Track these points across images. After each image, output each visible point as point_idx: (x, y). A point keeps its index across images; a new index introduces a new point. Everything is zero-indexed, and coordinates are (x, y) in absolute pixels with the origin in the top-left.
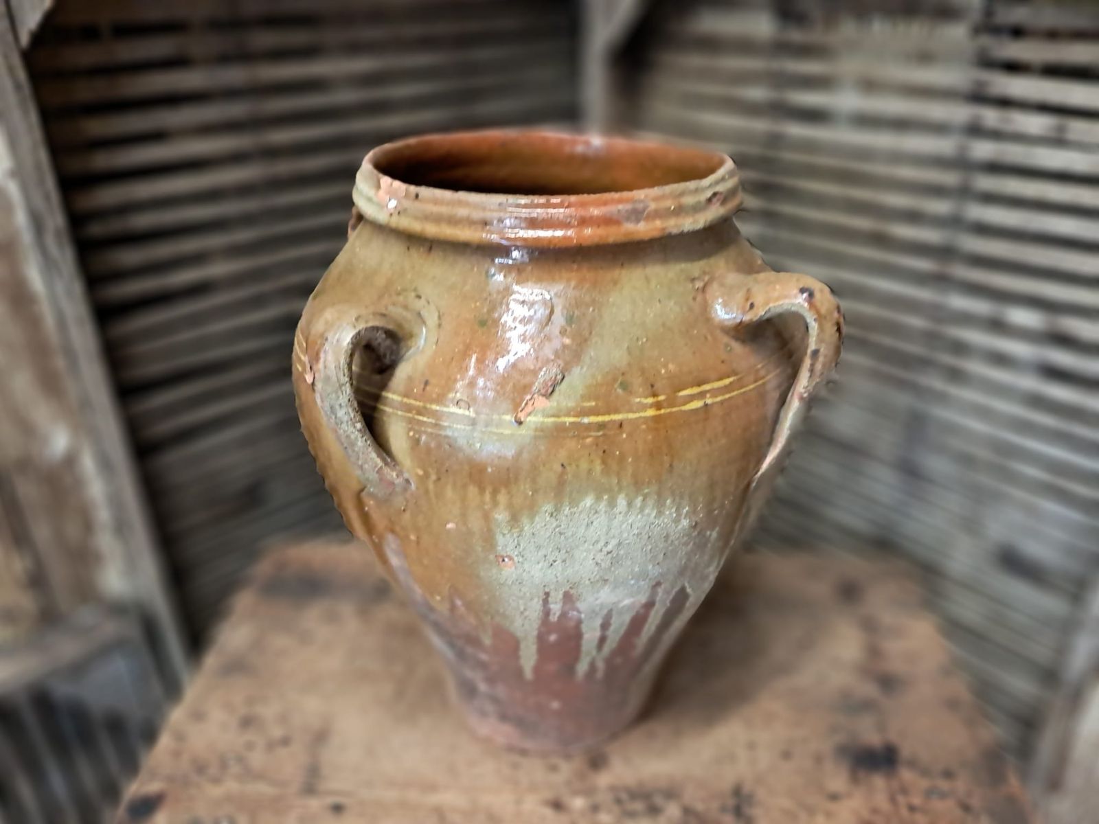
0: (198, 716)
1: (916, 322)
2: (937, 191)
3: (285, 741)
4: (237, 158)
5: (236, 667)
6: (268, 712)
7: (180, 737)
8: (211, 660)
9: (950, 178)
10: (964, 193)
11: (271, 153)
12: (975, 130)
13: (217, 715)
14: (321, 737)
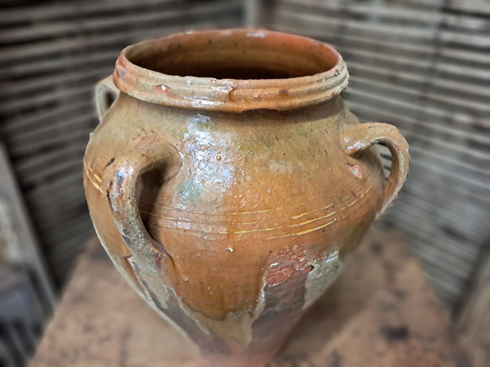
0: (62, 326)
3: (108, 338)
4: (70, 35)
5: (80, 299)
6: (98, 322)
7: (53, 338)
8: (67, 295)
9: (430, 50)
10: (437, 57)
11: (87, 33)
12: (444, 26)
13: (72, 325)
14: (126, 335)
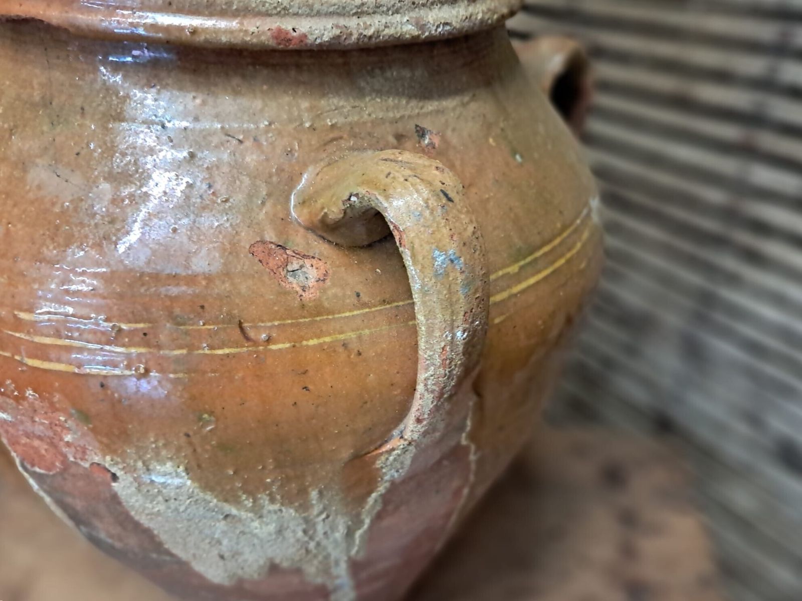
1: (714, 196)
2: (752, 47)
